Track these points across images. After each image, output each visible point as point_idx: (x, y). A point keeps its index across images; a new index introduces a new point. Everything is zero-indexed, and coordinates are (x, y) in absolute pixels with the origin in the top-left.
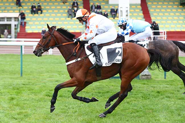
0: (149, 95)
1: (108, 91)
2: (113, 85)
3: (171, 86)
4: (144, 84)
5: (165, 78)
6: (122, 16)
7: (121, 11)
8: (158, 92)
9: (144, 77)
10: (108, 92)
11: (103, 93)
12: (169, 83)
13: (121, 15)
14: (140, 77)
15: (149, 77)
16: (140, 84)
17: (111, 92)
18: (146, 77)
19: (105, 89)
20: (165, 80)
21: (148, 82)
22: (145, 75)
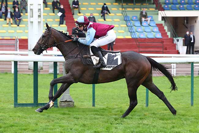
0: (71, 129)
1: (13, 124)
2: (20, 116)
3: (102, 117)
4: (64, 114)
5: (94, 105)
6: (32, 17)
7: (31, 10)
8: (84, 124)
9: (63, 104)
10: (12, 126)
11: (5, 128)
12: (98, 113)
13: (31, 15)
14: (58, 104)
15: (71, 103)
16: (58, 113)
17: (17, 126)
18: (67, 103)
19: (7, 122)
20: (93, 107)
21: (69, 111)
22: (66, 101)
